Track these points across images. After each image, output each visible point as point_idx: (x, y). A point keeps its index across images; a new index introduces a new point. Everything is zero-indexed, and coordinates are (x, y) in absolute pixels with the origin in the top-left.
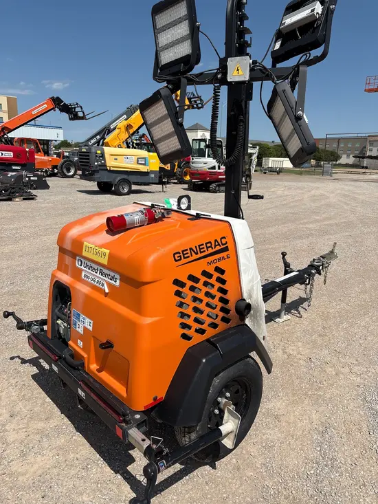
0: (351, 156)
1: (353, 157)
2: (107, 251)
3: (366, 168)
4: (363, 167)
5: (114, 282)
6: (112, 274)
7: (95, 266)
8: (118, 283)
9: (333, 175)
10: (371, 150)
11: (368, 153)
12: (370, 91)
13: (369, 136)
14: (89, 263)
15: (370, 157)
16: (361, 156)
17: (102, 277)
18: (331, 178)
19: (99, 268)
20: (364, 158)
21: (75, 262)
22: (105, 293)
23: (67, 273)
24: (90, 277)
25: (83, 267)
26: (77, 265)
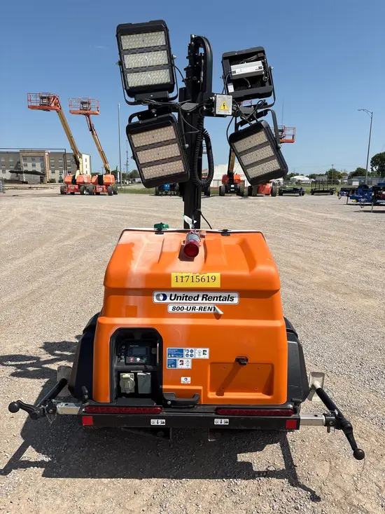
0: (7, 171)
1: (11, 172)
2: (218, 275)
3: (26, 183)
4: (23, 183)
5: (229, 302)
6: (226, 295)
7: (194, 294)
8: (236, 301)
9: (6, 191)
10: (26, 165)
11: (25, 169)
12: (33, 107)
13: (21, 151)
14: (181, 294)
15: (27, 172)
16: (18, 171)
17: (208, 302)
18: (4, 194)
19: (201, 294)
20: (21, 173)
21: (152, 300)
22: (217, 316)
23: (135, 316)
24: (185, 307)
25: (168, 300)
26: (155, 300)
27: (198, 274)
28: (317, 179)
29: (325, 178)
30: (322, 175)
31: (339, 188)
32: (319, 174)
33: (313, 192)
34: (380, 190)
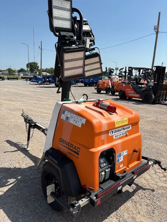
5: (129, 129)
6: (128, 126)
14: (117, 130)
17: (124, 131)
19: (122, 128)
21: (109, 135)
22: (127, 136)
23: (104, 144)
24: (118, 135)
25: (113, 134)
26: (110, 135)
27: (122, 120)
28: (3, 73)
29: (7, 72)
30: (5, 71)
31: (20, 77)
32: (3, 70)
33: (8, 79)
34: (46, 78)
